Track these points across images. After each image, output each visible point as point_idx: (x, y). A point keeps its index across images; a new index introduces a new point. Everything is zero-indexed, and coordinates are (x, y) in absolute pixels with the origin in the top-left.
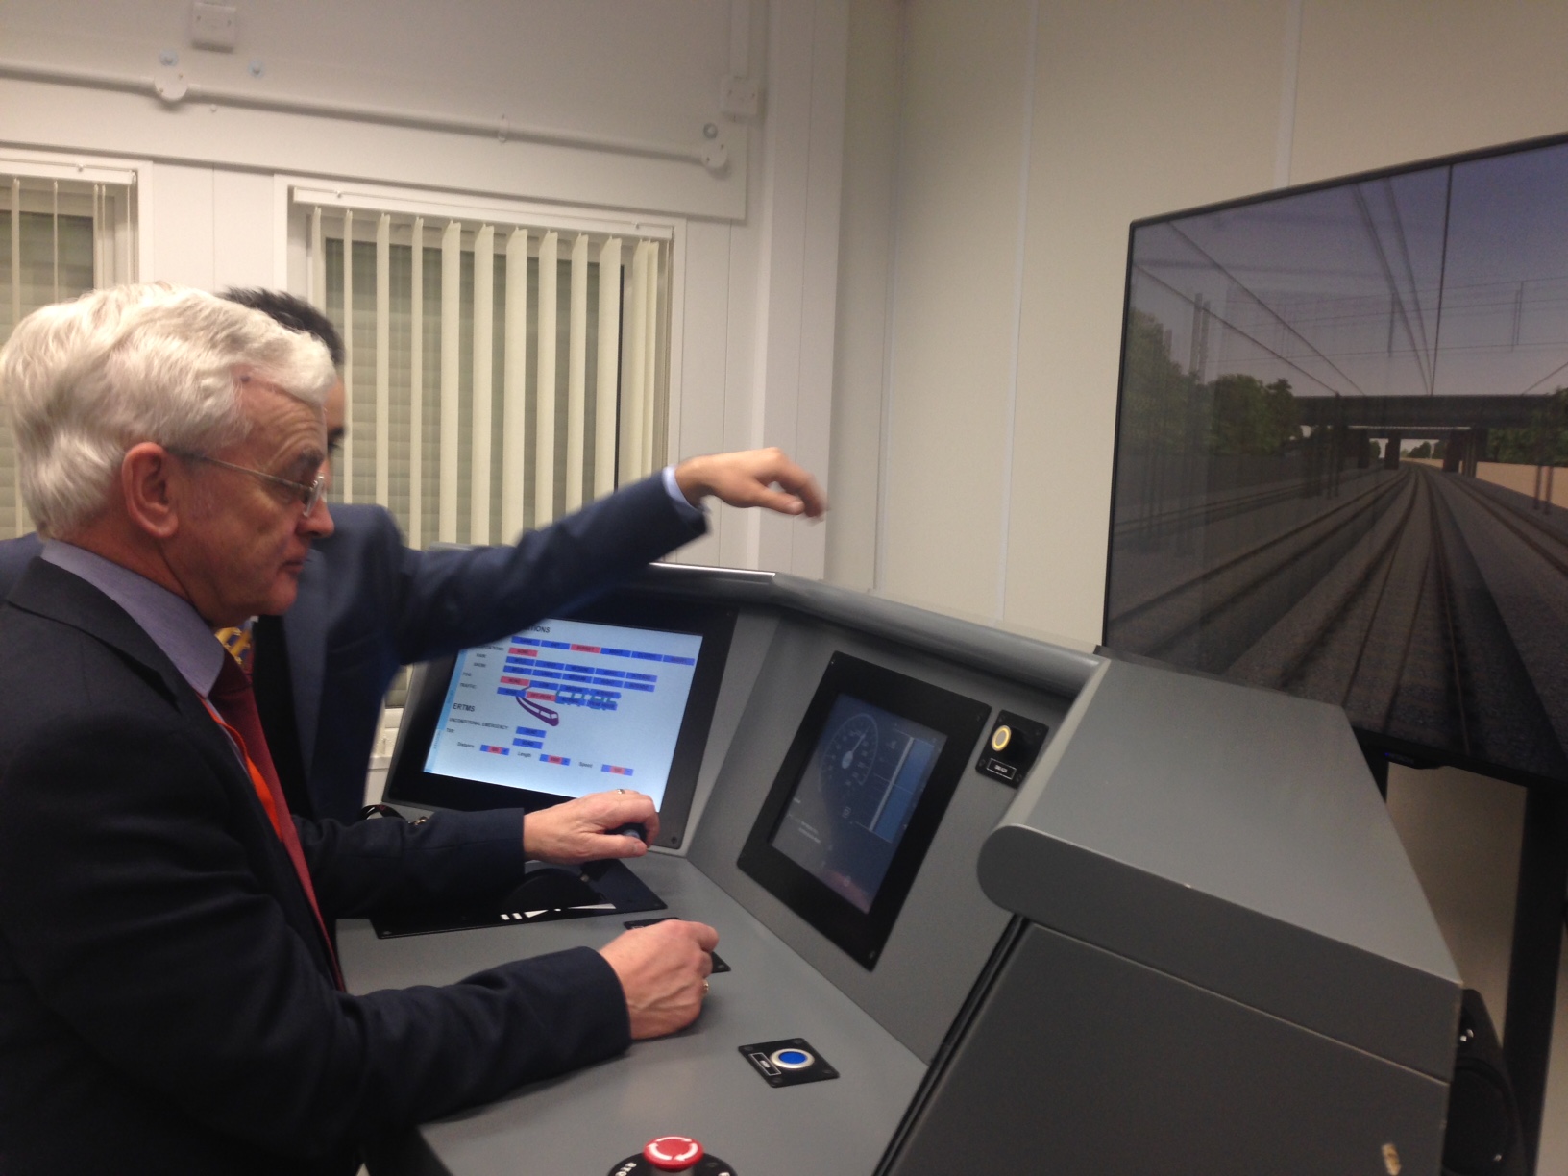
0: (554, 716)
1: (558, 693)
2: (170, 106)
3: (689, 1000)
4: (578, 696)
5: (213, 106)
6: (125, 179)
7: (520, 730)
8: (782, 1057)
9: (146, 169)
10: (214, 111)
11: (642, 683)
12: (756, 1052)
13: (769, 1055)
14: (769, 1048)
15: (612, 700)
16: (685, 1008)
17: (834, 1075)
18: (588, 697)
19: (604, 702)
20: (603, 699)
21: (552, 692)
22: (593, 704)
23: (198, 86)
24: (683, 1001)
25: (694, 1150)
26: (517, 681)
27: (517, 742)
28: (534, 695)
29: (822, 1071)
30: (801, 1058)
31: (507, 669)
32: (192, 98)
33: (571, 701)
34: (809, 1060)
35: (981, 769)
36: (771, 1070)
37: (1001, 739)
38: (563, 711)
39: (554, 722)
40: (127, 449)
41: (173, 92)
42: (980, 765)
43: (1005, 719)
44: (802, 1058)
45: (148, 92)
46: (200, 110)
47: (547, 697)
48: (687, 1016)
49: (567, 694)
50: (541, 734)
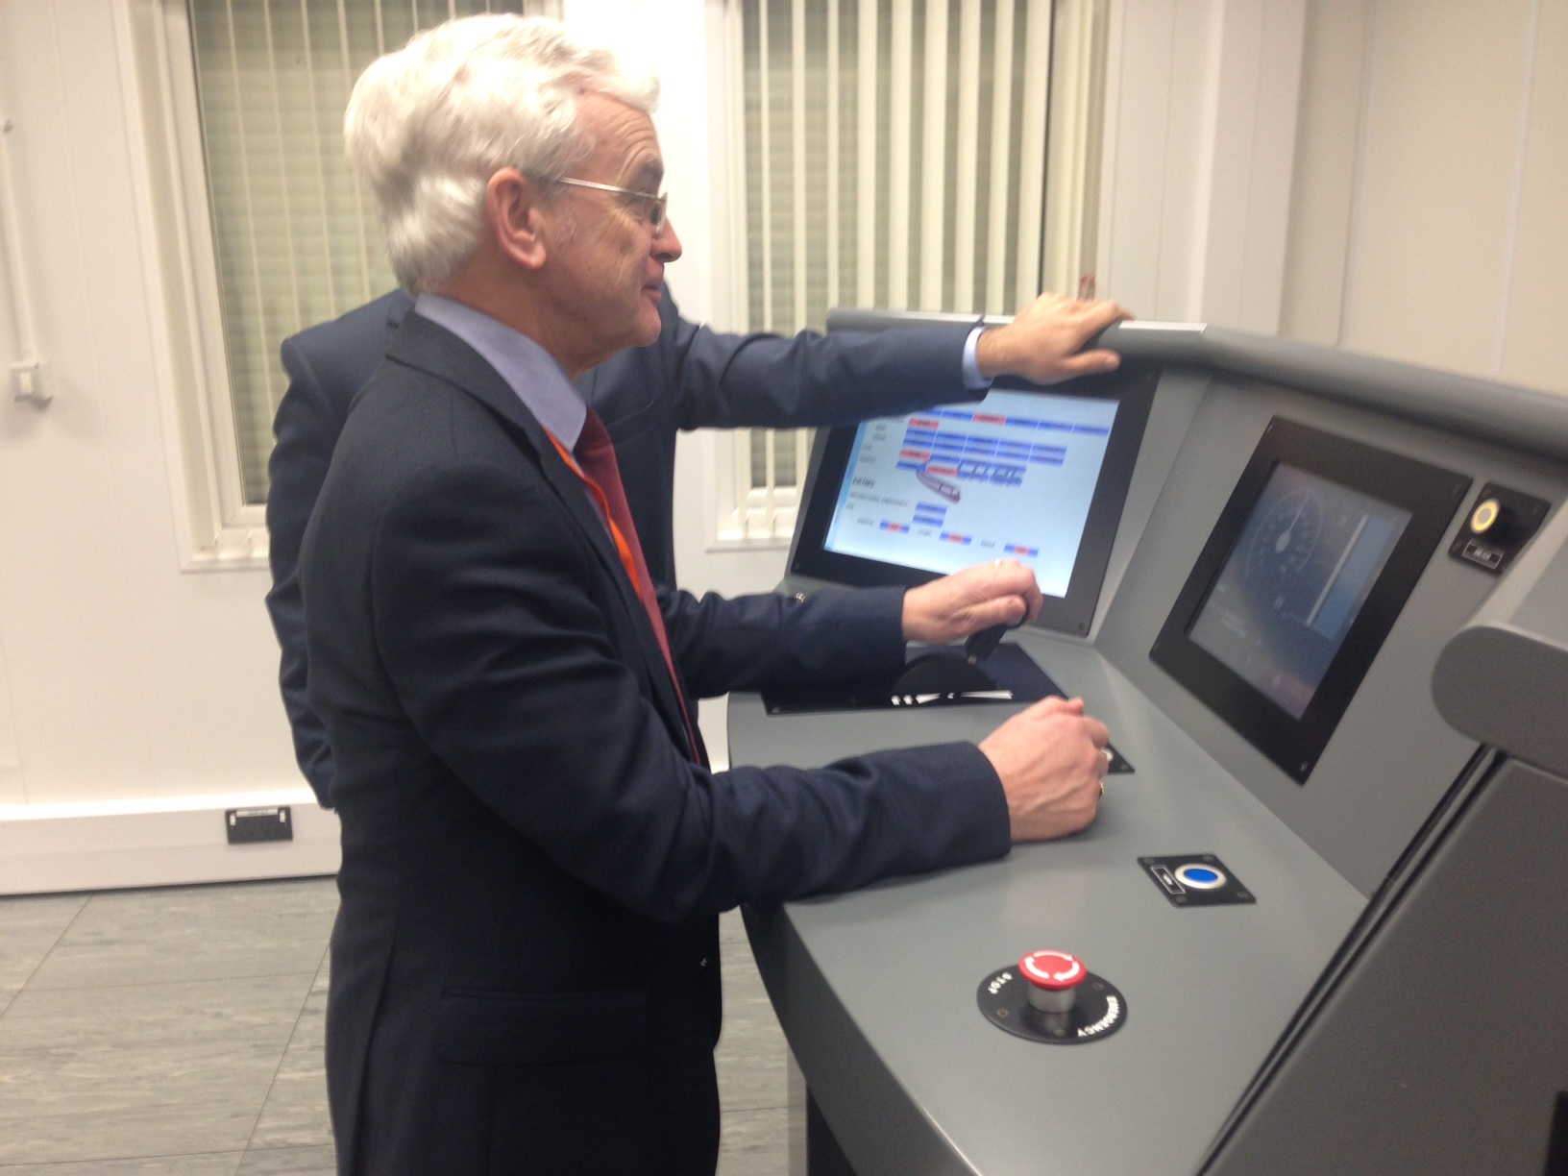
0: (955, 493)
1: (960, 467)
3: (1082, 802)
4: (980, 470)
7: (920, 507)
8: (1188, 874)
11: (1052, 456)
12: (1158, 866)
13: (1173, 870)
14: (1173, 863)
15: (1017, 475)
16: (1078, 811)
17: (1250, 899)
18: (991, 472)
19: (1009, 477)
20: (1007, 473)
21: (954, 466)
22: (997, 479)
24: (1075, 804)
25: (1075, 971)
26: (917, 455)
27: (916, 519)
28: (935, 469)
29: (1234, 893)
30: (1209, 877)
31: (907, 441)
33: (973, 475)
34: (1221, 879)
35: (1455, 554)
36: (1175, 886)
37: (1485, 518)
38: (966, 486)
39: (956, 498)
40: (488, 180)
42: (1455, 549)
43: (1491, 492)
44: (1213, 877)
47: (949, 472)
48: (1081, 820)
49: (969, 469)
50: (943, 510)
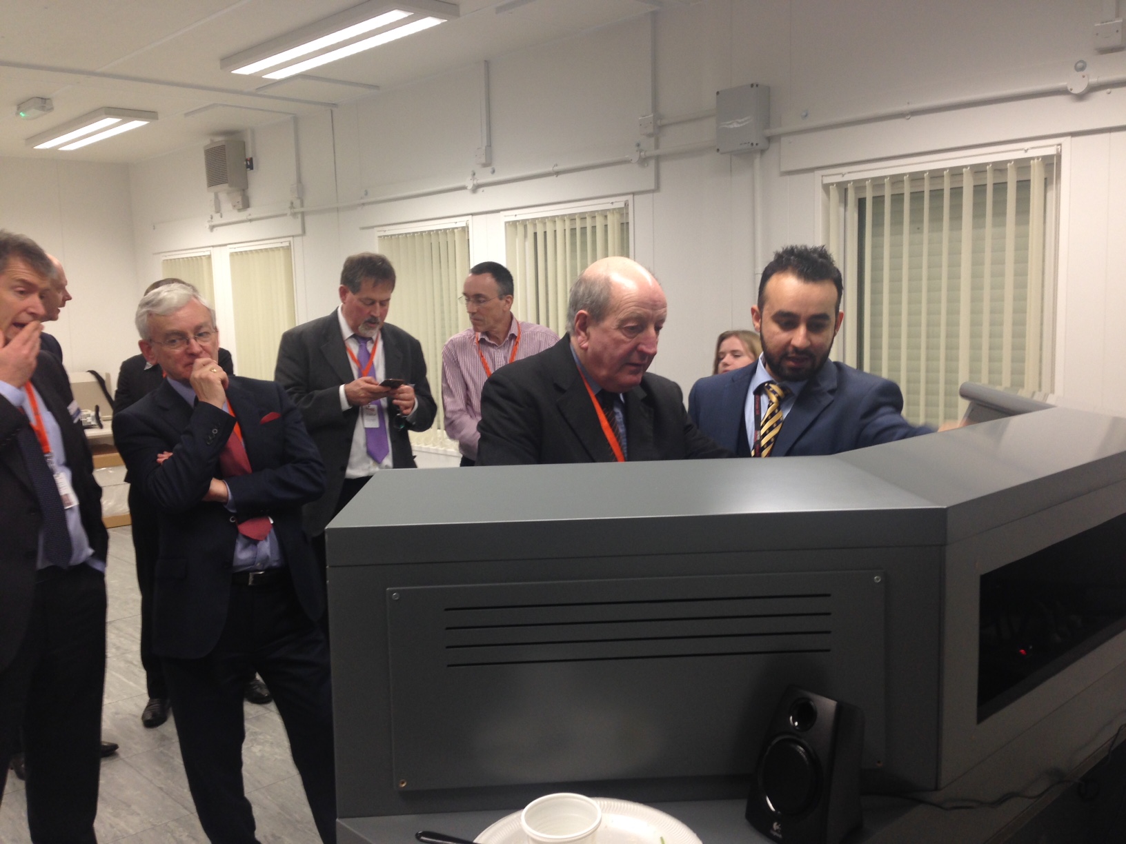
2: (1081, 97)
5: (1109, 90)
6: (1051, 151)
9: (1066, 141)
10: (1109, 93)
23: (1094, 80)
32: (1093, 89)
41: (1078, 89)
45: (1064, 92)
46: (1101, 94)
